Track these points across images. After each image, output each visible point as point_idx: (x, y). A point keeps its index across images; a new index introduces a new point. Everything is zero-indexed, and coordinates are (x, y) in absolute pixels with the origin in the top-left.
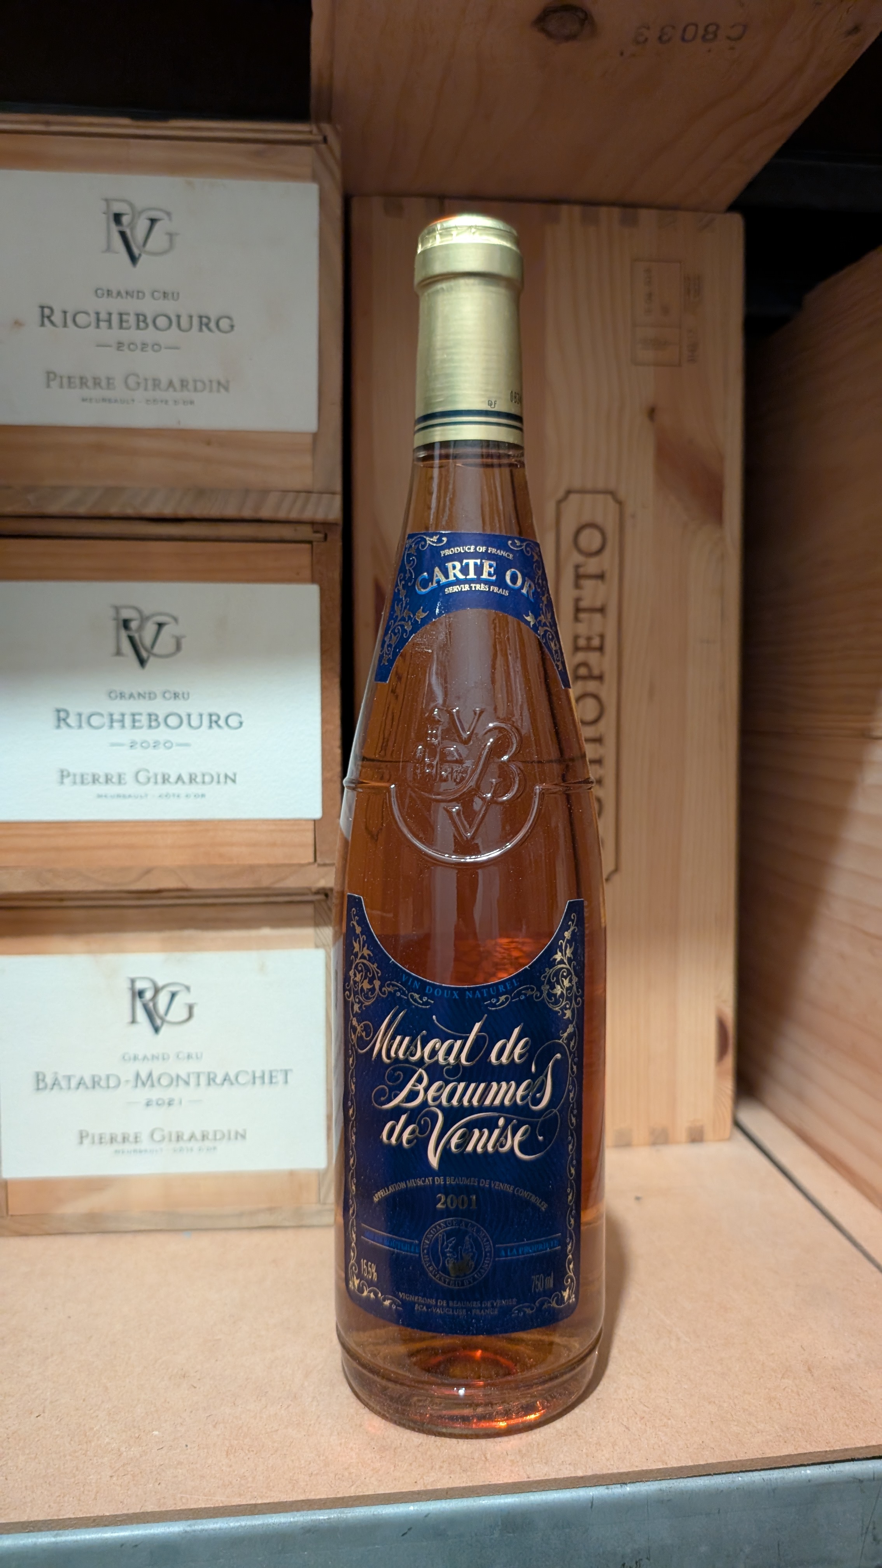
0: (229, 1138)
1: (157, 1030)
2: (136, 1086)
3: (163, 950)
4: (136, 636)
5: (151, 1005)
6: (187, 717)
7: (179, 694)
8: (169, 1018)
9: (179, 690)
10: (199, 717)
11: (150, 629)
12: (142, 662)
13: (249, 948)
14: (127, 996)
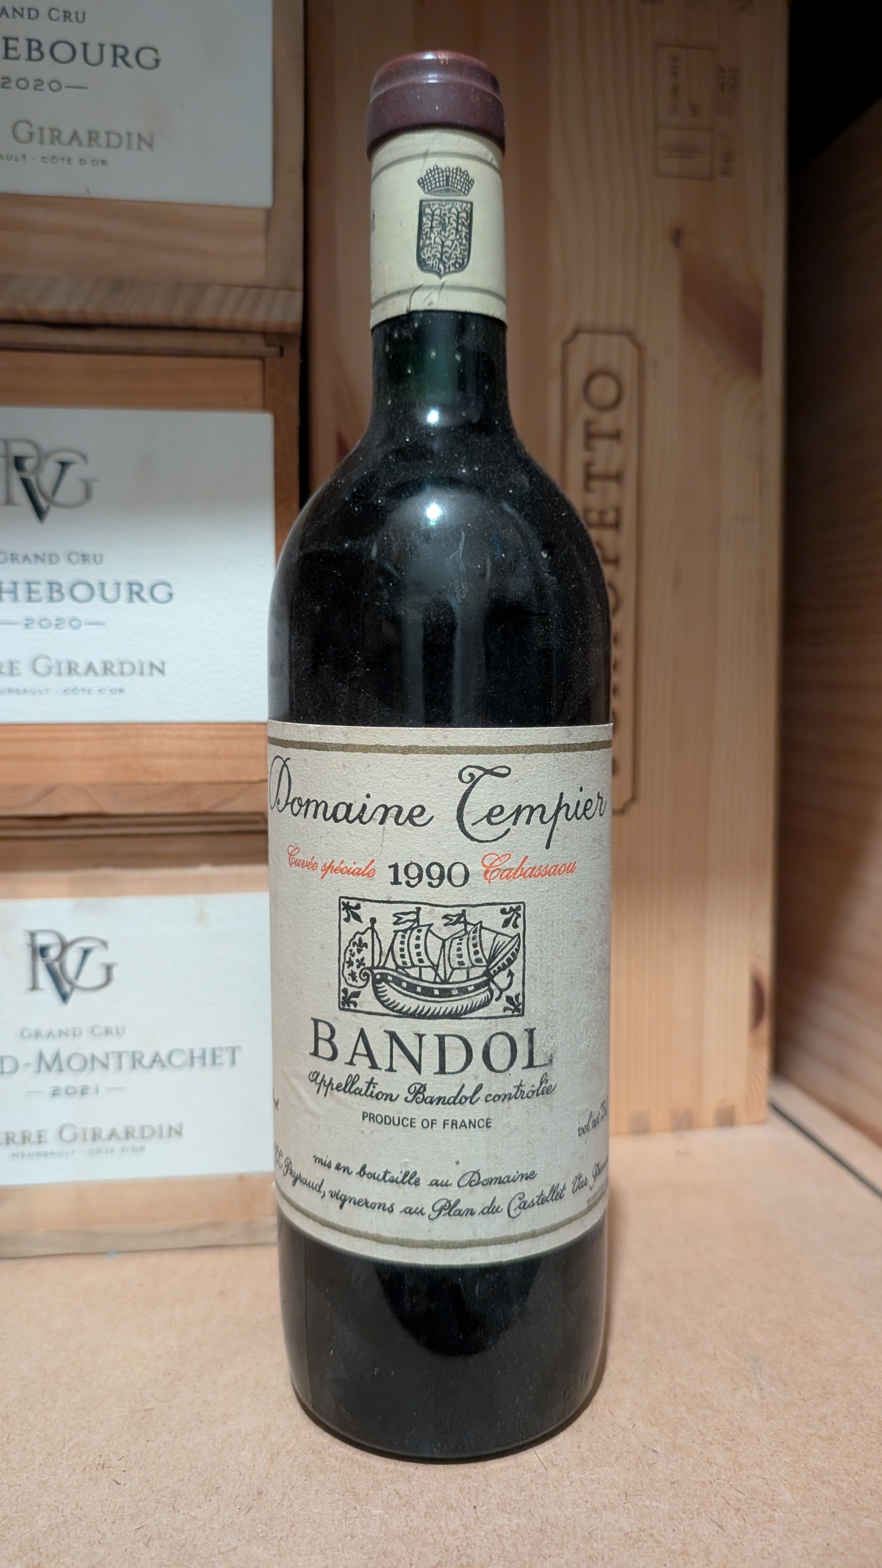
0: (161, 1136)
1: (64, 997)
2: (39, 1071)
3: (72, 895)
4: (32, 478)
5: (57, 965)
6: (100, 586)
7: (89, 556)
8: (81, 982)
9: (88, 550)
10: (116, 586)
11: (51, 469)
12: (40, 513)
13: (184, 892)
14: (25, 955)
